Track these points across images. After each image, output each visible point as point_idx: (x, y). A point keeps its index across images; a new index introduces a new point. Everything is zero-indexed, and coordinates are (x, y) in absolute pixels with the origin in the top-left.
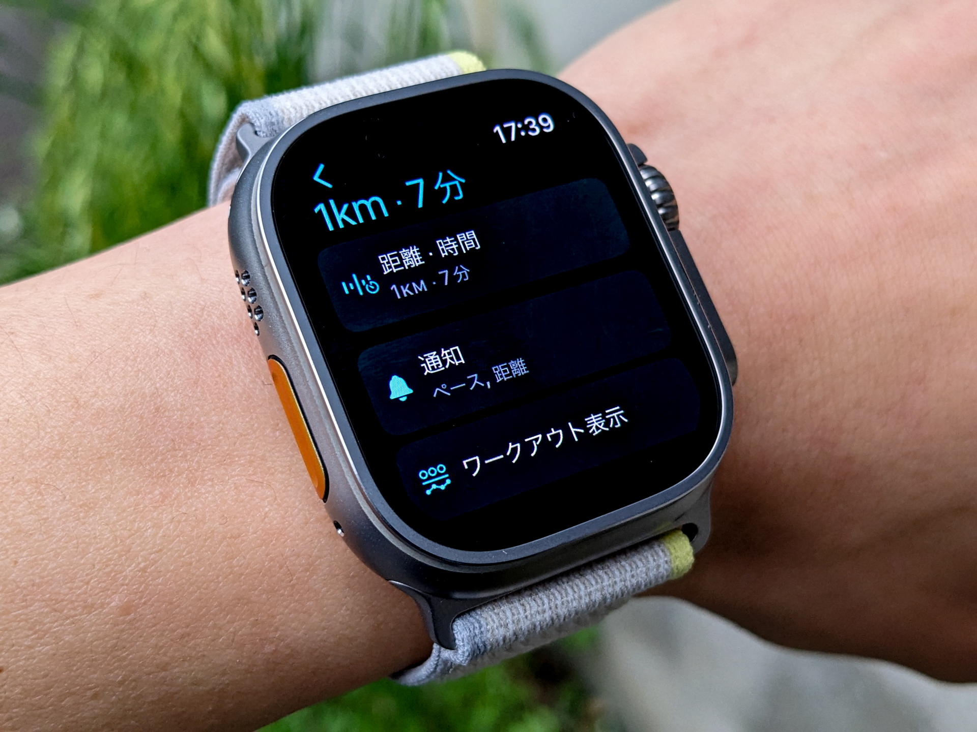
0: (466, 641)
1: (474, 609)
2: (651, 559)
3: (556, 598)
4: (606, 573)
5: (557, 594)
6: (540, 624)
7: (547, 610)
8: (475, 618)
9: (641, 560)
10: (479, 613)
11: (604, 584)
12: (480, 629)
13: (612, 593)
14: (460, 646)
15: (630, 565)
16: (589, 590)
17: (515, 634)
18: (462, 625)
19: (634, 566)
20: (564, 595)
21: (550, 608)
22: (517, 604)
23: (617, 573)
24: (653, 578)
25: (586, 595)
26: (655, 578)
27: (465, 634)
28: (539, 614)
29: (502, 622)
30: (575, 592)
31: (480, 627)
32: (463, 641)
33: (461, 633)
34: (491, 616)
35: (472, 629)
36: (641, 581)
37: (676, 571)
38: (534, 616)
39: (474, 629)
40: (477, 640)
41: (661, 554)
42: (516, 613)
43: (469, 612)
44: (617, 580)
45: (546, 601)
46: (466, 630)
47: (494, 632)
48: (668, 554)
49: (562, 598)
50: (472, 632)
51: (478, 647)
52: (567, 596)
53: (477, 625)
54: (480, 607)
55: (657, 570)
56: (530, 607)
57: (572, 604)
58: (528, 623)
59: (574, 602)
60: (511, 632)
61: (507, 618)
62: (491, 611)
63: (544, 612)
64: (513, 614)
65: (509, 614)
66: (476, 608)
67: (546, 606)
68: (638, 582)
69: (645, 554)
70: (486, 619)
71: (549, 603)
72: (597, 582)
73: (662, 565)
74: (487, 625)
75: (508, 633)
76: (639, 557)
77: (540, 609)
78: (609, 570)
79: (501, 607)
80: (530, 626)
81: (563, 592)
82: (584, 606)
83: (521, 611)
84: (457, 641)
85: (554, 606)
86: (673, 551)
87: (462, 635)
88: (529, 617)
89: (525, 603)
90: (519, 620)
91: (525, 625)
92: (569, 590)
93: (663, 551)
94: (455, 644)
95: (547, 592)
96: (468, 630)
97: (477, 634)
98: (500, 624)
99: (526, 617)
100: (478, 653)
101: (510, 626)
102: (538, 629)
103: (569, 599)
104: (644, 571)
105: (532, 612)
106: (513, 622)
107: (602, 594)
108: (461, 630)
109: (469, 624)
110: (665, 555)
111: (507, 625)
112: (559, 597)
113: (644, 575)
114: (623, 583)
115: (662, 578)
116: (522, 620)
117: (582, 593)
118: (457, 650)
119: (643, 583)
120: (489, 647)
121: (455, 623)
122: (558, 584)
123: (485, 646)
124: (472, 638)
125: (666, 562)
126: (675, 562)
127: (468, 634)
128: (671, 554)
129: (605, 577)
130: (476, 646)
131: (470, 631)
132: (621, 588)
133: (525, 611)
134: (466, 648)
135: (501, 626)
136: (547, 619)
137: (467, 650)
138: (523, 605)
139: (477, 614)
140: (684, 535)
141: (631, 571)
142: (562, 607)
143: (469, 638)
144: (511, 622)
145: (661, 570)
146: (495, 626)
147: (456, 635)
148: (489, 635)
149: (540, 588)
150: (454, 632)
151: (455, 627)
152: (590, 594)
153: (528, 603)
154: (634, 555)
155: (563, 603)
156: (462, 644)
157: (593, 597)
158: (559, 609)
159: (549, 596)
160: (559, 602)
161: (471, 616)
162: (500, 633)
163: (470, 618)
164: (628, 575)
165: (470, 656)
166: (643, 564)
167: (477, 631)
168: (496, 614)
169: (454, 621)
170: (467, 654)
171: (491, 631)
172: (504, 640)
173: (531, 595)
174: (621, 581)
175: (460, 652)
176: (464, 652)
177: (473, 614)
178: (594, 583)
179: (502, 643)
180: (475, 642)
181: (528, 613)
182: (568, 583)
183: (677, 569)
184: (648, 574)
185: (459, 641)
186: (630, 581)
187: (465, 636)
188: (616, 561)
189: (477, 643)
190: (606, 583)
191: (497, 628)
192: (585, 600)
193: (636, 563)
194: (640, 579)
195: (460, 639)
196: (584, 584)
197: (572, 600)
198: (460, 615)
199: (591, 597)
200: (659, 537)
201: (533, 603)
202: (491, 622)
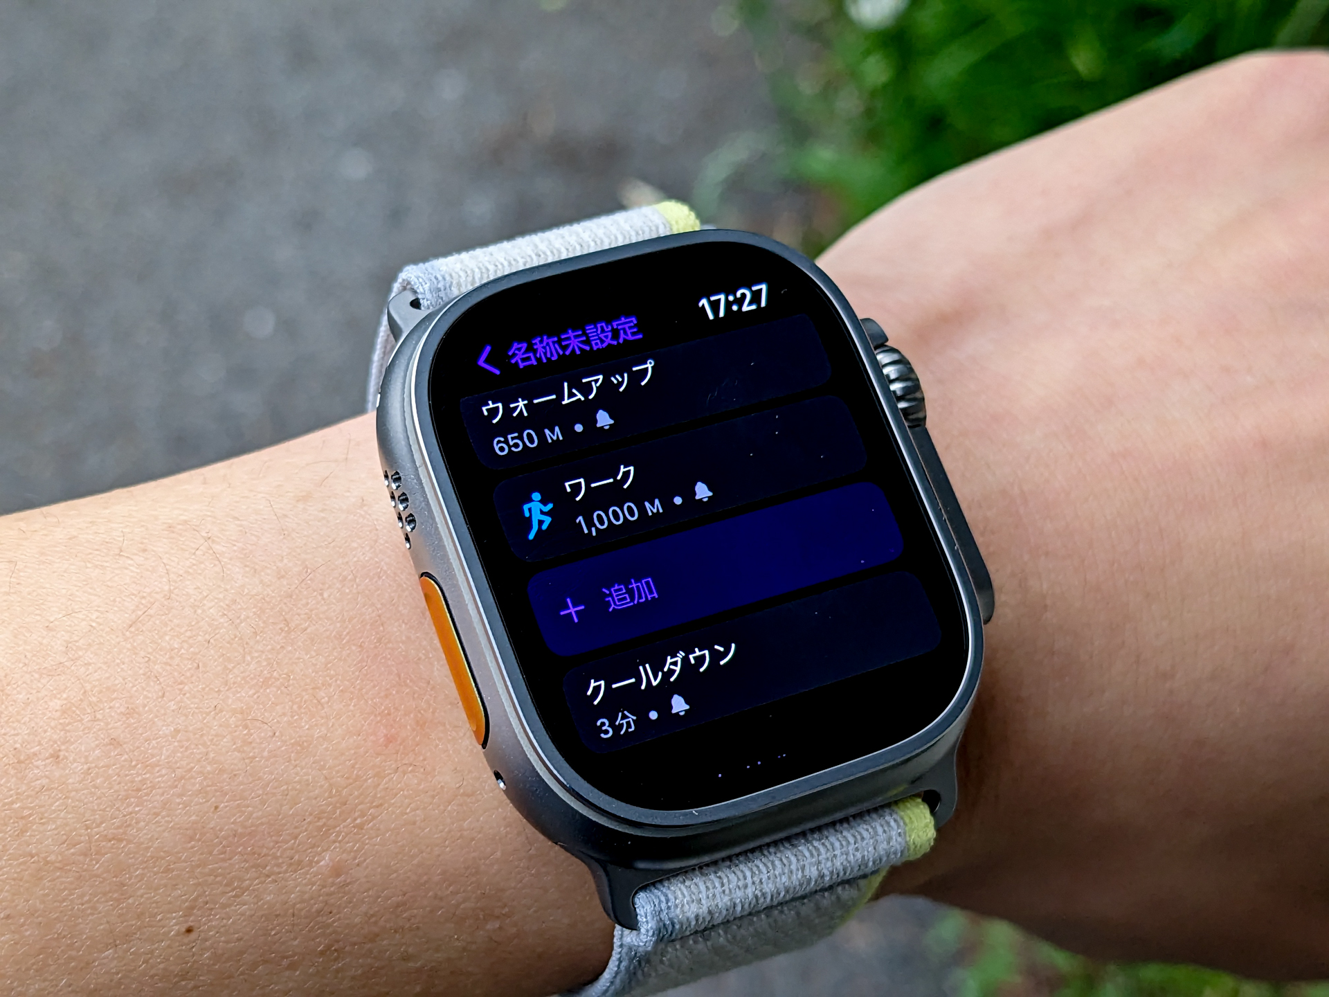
0: (650, 917)
1: (661, 881)
2: (880, 830)
3: (760, 871)
4: (823, 844)
5: (761, 866)
6: (741, 901)
7: (750, 886)
8: (662, 891)
9: (867, 830)
10: (666, 885)
11: (820, 858)
12: (667, 903)
13: (830, 869)
14: (643, 923)
15: (854, 836)
16: (802, 864)
17: (710, 912)
18: (645, 897)
19: (859, 837)
20: (771, 869)
21: (754, 883)
22: (712, 876)
23: (837, 844)
24: (882, 853)
25: (798, 870)
26: (886, 853)
27: (649, 908)
28: (740, 889)
29: (694, 897)
30: (785, 865)
31: (668, 901)
32: (646, 917)
33: (643, 907)
34: (680, 889)
35: (657, 903)
36: (868, 857)
37: (912, 847)
38: (733, 891)
39: (659, 903)
40: (664, 916)
41: (892, 823)
42: (711, 887)
43: (654, 884)
44: (838, 852)
45: (748, 874)
46: (650, 903)
47: (684, 909)
48: (902, 824)
49: (768, 872)
50: (657, 907)
51: (664, 925)
52: (774, 870)
53: (663, 898)
54: (668, 879)
55: (889, 843)
56: (729, 881)
57: (781, 879)
58: (726, 900)
59: (783, 877)
60: (705, 908)
61: (700, 892)
62: (681, 883)
63: (746, 887)
64: (707, 888)
65: (702, 887)
66: (662, 879)
67: (749, 880)
68: (864, 857)
69: (873, 824)
70: (674, 892)
71: (752, 877)
72: (812, 855)
73: (894, 838)
74: (676, 899)
75: (701, 910)
76: (865, 827)
77: (741, 884)
78: (827, 841)
79: (693, 880)
80: (729, 903)
81: (769, 865)
82: (796, 883)
83: (717, 885)
84: (639, 917)
85: (759, 880)
86: (907, 820)
87: (645, 910)
88: (727, 892)
89: (723, 875)
90: (714, 895)
91: (722, 902)
92: (777, 863)
93: (895, 821)
94: (637, 922)
95: (749, 865)
96: (652, 904)
97: (663, 908)
98: (691, 898)
99: (724, 891)
100: (667, 935)
101: (703, 902)
102: (739, 908)
103: (777, 873)
104: (872, 844)
105: (732, 887)
106: (708, 897)
107: (818, 869)
108: (645, 904)
109: (653, 897)
110: (899, 826)
111: (700, 900)
112: (764, 870)
113: (871, 850)
114: (845, 856)
115: (895, 853)
116: (718, 896)
117: (793, 867)
118: (640, 930)
119: (871, 859)
120: (677, 927)
121: (638, 897)
122: (764, 855)
123: (673, 924)
124: (658, 914)
125: (900, 835)
126: (910, 836)
127: (653, 909)
128: (905, 824)
129: (822, 850)
130: (661, 924)
131: (655, 905)
132: (842, 863)
133: (723, 885)
134: (650, 925)
136: (750, 897)
137: (651, 928)
138: (720, 877)
139: (664, 886)
140: (923, 803)
141: (855, 844)
142: (767, 884)
143: (654, 912)
144: (705, 897)
145: (893, 843)
146: (685, 902)
147: (637, 910)
148: (678, 911)
149: (741, 859)
150: (636, 906)
151: (636, 900)
152: (803, 868)
153: (727, 876)
154: (858, 824)
155: (769, 878)
156: (645, 920)
157: (807, 873)
158: (765, 884)
159: (752, 869)
160: (764, 877)
161: (656, 889)
162: (691, 911)
163: (656, 891)
164: (851, 848)
165: (655, 935)
166: (870, 833)
167: (663, 906)
168: (686, 887)
169: (636, 893)
170: (651, 933)
171: (680, 906)
172: (697, 917)
173: (729, 867)
174: (842, 854)
175: (643, 930)
176: (647, 931)
177: (658, 885)
178: (807, 854)
179: (693, 923)
180: (661, 919)
181: (726, 887)
182: (775, 853)
183: (914, 843)
184: (877, 848)
185: (641, 916)
186: (853, 855)
187: (648, 910)
188: (836, 831)
189: (663, 919)
190: (823, 856)
191: (687, 903)
192: (797, 875)
193: (860, 834)
194: (866, 853)
195: (643, 914)
196: (796, 855)
197: (780, 875)
198: (644, 888)
199: (805, 874)
200: (891, 805)
201: (732, 876)
202: (680, 896)
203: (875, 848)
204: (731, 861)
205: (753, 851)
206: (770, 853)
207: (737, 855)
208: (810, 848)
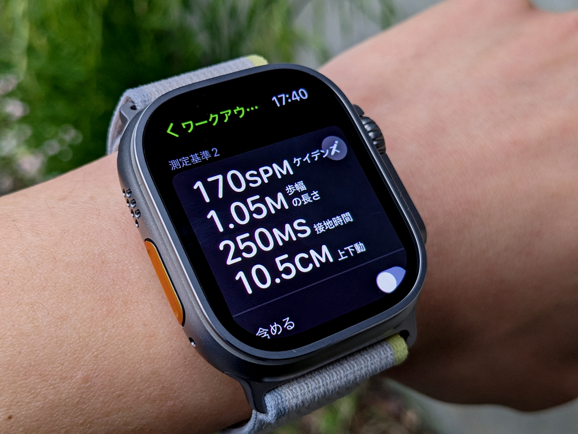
0: (273, 407)
1: (277, 387)
2: (382, 353)
3: (326, 379)
4: (356, 362)
5: (327, 376)
6: (317, 395)
7: (321, 387)
8: (278, 393)
9: (376, 354)
10: (280, 390)
11: (355, 369)
12: (282, 399)
13: (360, 375)
14: (270, 411)
15: (370, 357)
16: (346, 373)
17: (303, 402)
18: (270, 397)
19: (372, 358)
20: (331, 377)
21: (323, 385)
22: (303, 384)
23: (362, 362)
24: (384, 364)
25: (344, 377)
26: (385, 364)
28: (316, 389)
29: (294, 395)
30: (338, 375)
31: (282, 398)
33: (269, 402)
34: (288, 392)
35: (276, 400)
36: (377, 367)
37: (397, 360)
38: (314, 390)
39: (278, 400)
40: (280, 406)
41: (388, 349)
43: (274, 389)
44: (363, 366)
45: (320, 381)
46: (273, 401)
47: (290, 402)
48: (392, 349)
49: (330, 379)
50: (277, 402)
51: (281, 411)
52: (333, 378)
53: (279, 397)
54: (281, 386)
55: (387, 359)
56: (311, 385)
57: (336, 382)
58: (310, 395)
60: (300, 400)
61: (297, 392)
62: (288, 388)
63: (320, 387)
64: (301, 390)
65: (298, 389)
67: (321, 384)
68: (375, 367)
69: (378, 350)
70: (285, 393)
71: (322, 382)
73: (389, 356)
74: (286, 397)
75: (298, 402)
76: (375, 352)
77: (317, 386)
78: (357, 360)
79: (293, 386)
80: (312, 397)
81: (331, 375)
82: (343, 383)
83: (306, 388)
84: (268, 408)
85: (326, 384)
86: (395, 348)
87: (271, 404)
88: (311, 391)
89: (308, 383)
90: (305, 393)
91: (308, 396)
92: (334, 374)
93: (389, 347)
94: (266, 410)
95: (321, 375)
96: (274, 401)
97: (280, 402)
98: (293, 396)
99: (309, 391)
100: (281, 414)
101: (300, 397)
102: (316, 398)
103: (335, 379)
104: (379, 360)
105: (313, 388)
106: (301, 394)
107: (354, 375)
108: (270, 400)
109: (275, 397)
110: (391, 351)
111: (298, 397)
112: (328, 378)
113: (379, 363)
114: (366, 368)
115: (389, 364)
116: (306, 393)
117: (342, 375)
118: (268, 414)
119: (379, 368)
120: (287, 411)
121: (266, 396)
122: (327, 370)
123: (285, 410)
124: (277, 405)
125: (392, 354)
126: (397, 354)
127: (274, 403)
129: (355, 365)
130: (279, 410)
131: (276, 401)
132: (365, 372)
133: (308, 387)
135: (294, 397)
136: (322, 392)
137: (274, 413)
138: (307, 384)
139: (279, 390)
140: (401, 337)
142: (330, 385)
143: (275, 405)
144: (300, 394)
145: (389, 359)
146: (290, 398)
147: (267, 404)
148: (287, 403)
149: (316, 373)
150: (266, 402)
151: (266, 399)
152: (347, 376)
153: (310, 382)
154: (372, 351)
155: (331, 382)
156: (271, 409)
157: (349, 377)
158: (329, 385)
159: (322, 378)
160: (328, 382)
161: (275, 392)
162: (294, 402)
163: (275, 393)
164: (369, 363)
165: (276, 417)
166: (378, 356)
167: (280, 401)
168: (290, 390)
170: (274, 416)
171: (288, 401)
172: (296, 405)
173: (311, 378)
174: (365, 367)
175: (270, 414)
176: (272, 415)
177: (276, 390)
178: (349, 369)
179: (295, 408)
180: (279, 408)
181: (310, 389)
182: (333, 369)
183: (398, 358)
184: (381, 362)
186: (371, 367)
187: (273, 404)
188: (361, 355)
189: (280, 408)
190: (356, 369)
191: (292, 399)
192: (344, 379)
193: (373, 356)
194: (376, 365)
195: (270, 406)
196: (343, 369)
197: (336, 380)
198: (269, 391)
199: (348, 378)
200: (386, 340)
201: (313, 383)
202: (288, 395)
203: (380, 363)
204: (311, 374)
205: (321, 368)
206: (330, 369)
207: (315, 371)
208: (350, 364)
